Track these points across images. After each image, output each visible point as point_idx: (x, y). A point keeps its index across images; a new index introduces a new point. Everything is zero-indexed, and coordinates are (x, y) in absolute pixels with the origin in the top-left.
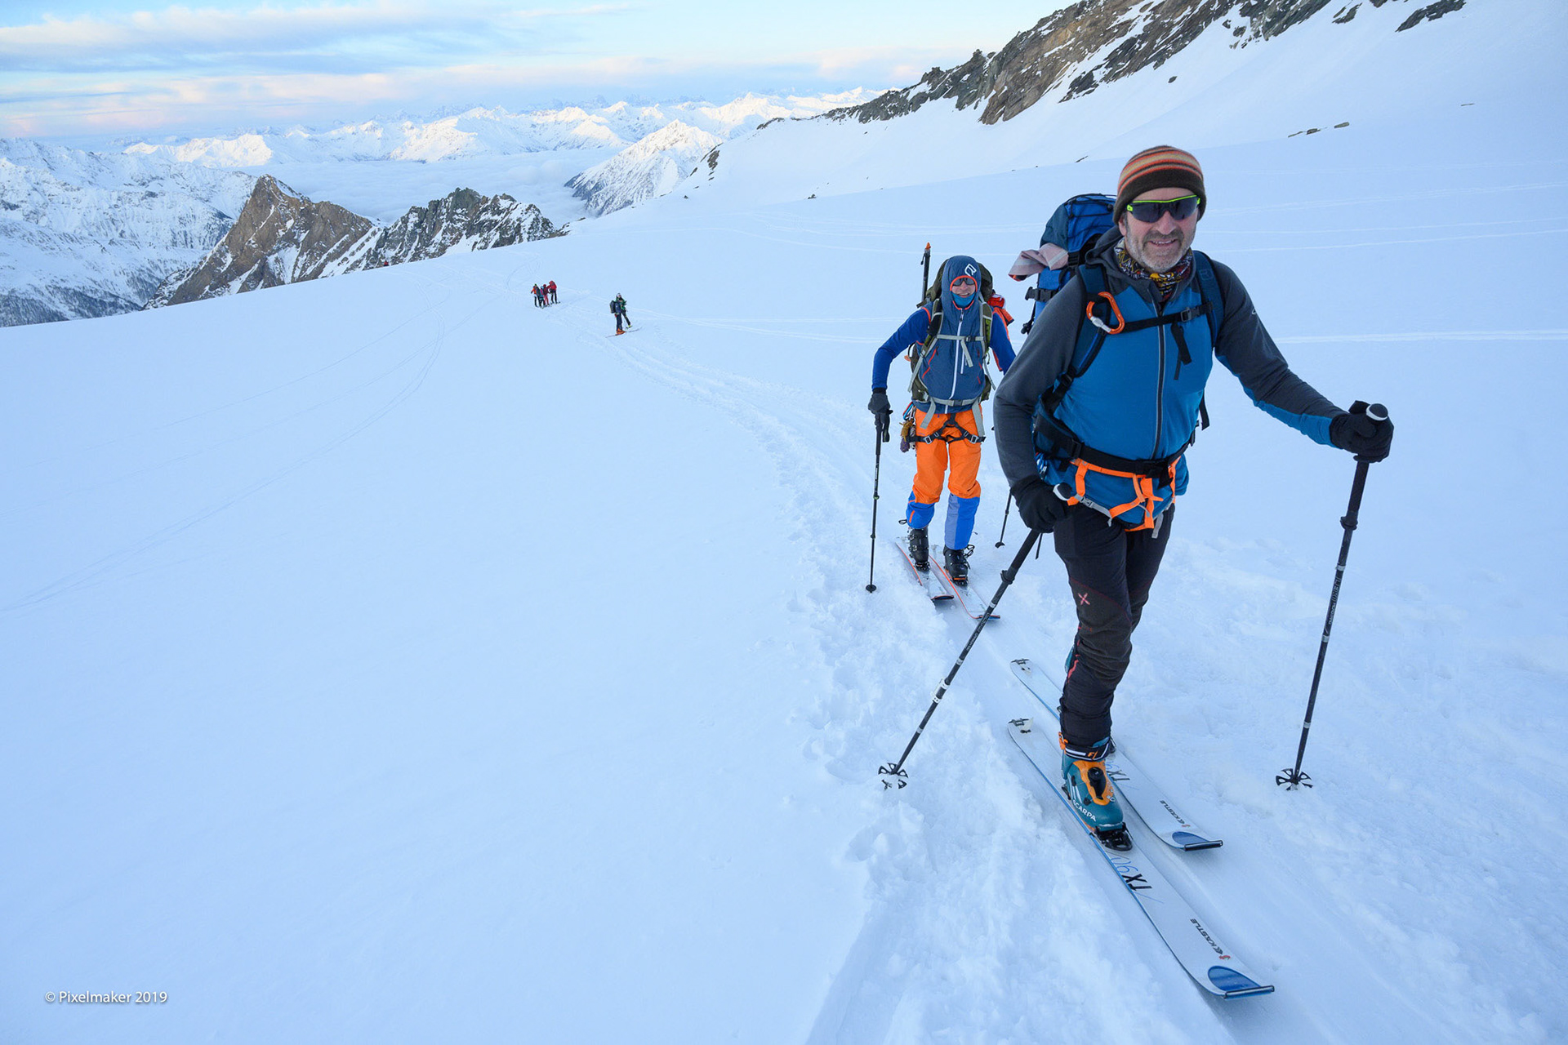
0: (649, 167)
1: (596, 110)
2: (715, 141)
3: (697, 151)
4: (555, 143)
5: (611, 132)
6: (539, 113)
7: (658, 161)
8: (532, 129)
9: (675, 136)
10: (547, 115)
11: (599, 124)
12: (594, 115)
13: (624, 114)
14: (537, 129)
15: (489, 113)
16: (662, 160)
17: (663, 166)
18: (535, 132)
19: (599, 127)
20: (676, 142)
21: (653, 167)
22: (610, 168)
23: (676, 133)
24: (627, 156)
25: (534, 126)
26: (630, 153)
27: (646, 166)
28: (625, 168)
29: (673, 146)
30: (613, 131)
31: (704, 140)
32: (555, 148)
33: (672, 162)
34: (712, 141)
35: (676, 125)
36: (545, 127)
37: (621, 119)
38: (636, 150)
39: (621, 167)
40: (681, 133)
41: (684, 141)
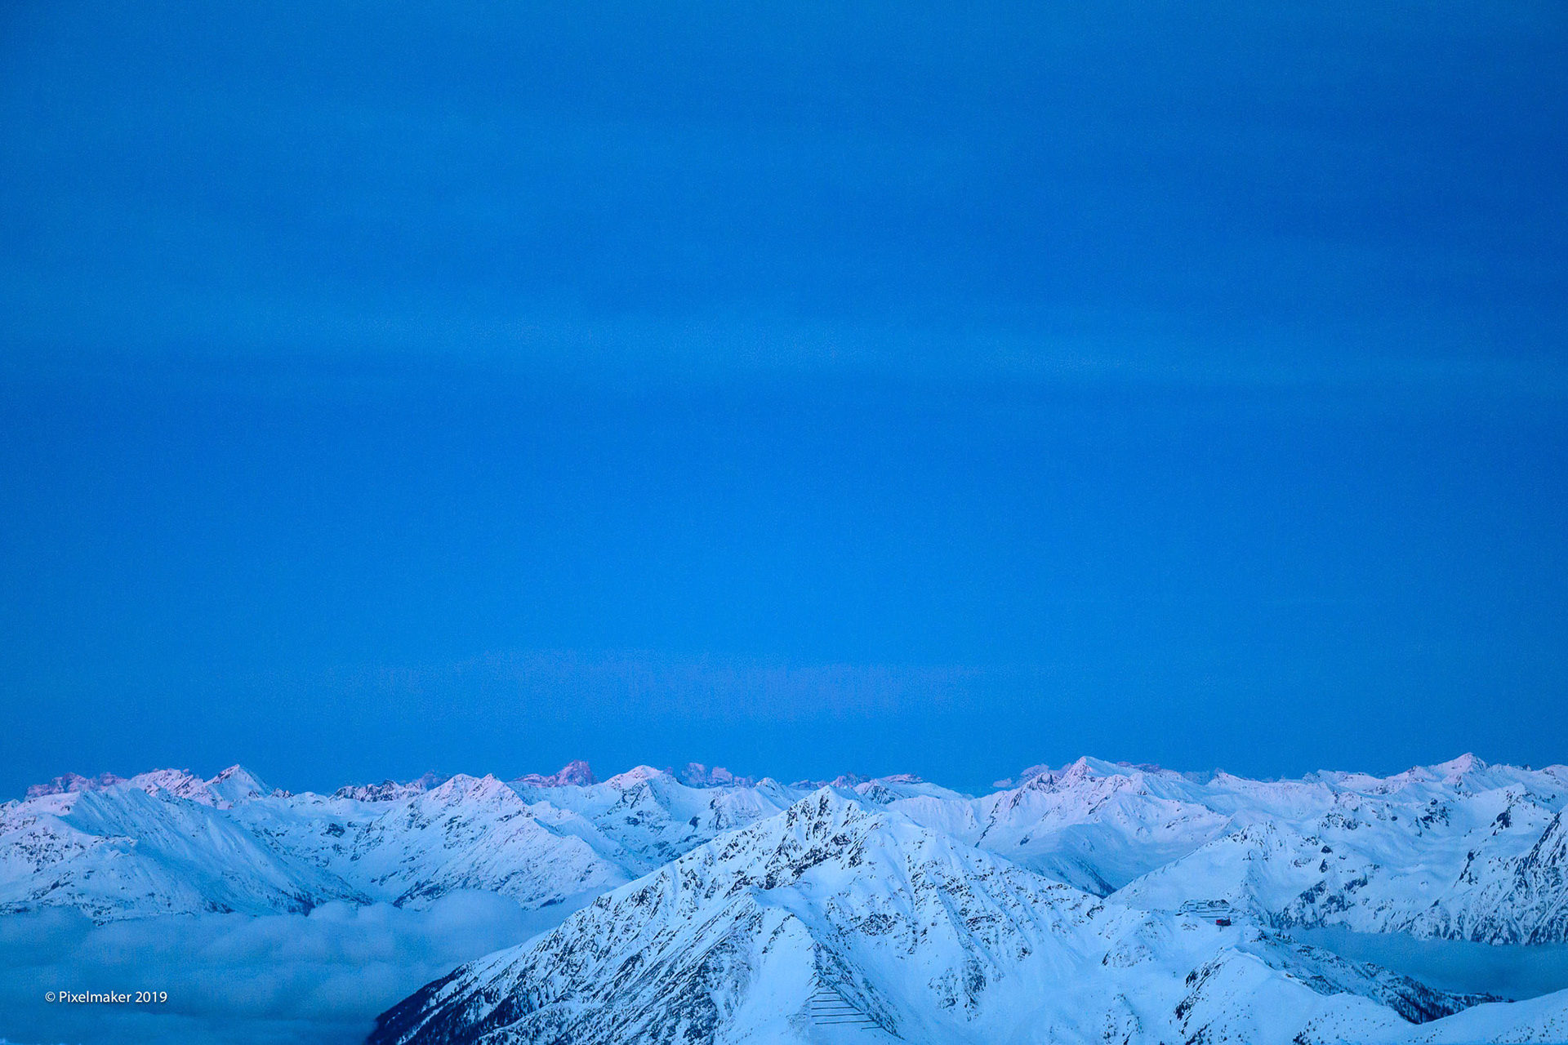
0: (710, 939)
1: (554, 790)
2: (964, 862)
3: (894, 896)
4: (396, 887)
5: (594, 857)
6: (361, 793)
7: (743, 923)
8: (331, 840)
9: (817, 842)
10: (387, 797)
11: (554, 830)
12: (543, 803)
13: (648, 804)
14: (347, 840)
15: (197, 785)
16: (756, 920)
17: (761, 941)
18: (337, 848)
19: (555, 840)
20: (818, 861)
21: (722, 945)
22: (557, 950)
23: (820, 834)
24: (630, 910)
25: (335, 829)
26: (642, 899)
27: (699, 939)
28: (614, 950)
29: (806, 873)
30: (603, 854)
31: (925, 856)
32: (399, 903)
33: (795, 927)
34: (955, 860)
35: (823, 806)
36: (374, 834)
37: (636, 822)
38: (666, 886)
39: (603, 943)
40: (839, 831)
41: (846, 858)
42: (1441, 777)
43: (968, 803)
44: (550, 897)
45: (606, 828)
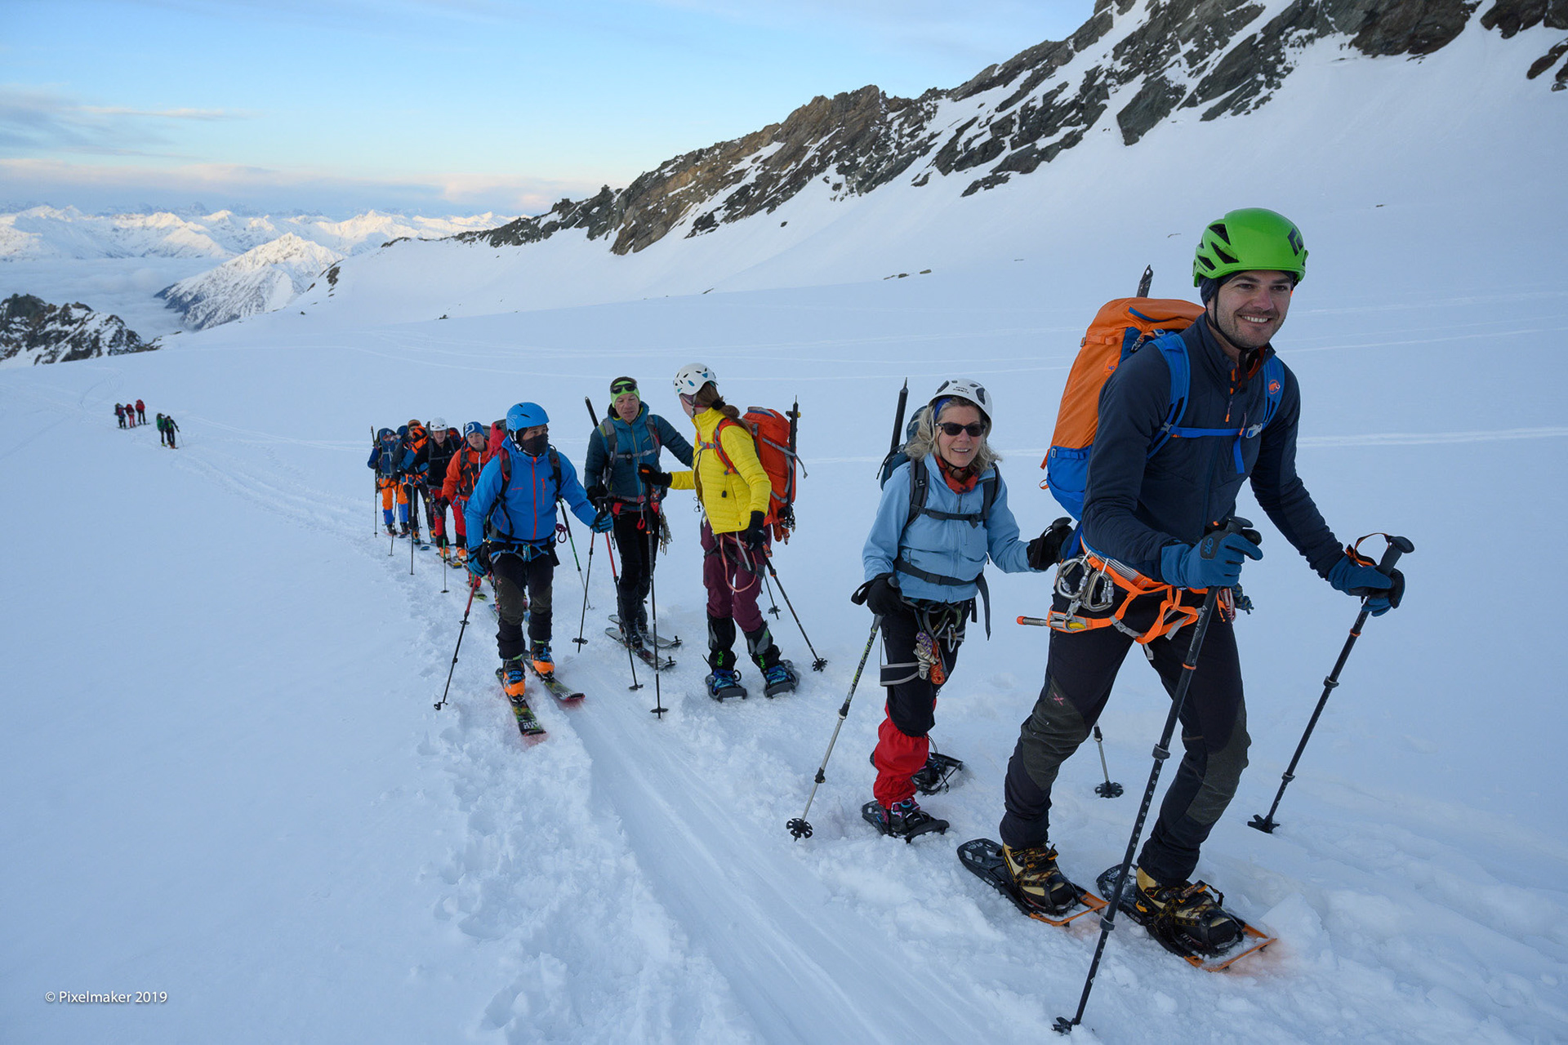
0: (260, 279)
1: (194, 217)
2: (335, 257)
3: (314, 266)
4: (142, 251)
5: (212, 242)
6: (122, 217)
7: (269, 275)
8: (114, 233)
9: (288, 249)
10: (132, 219)
11: (197, 232)
12: (191, 222)
13: (228, 223)
14: (120, 234)
15: (57, 212)
16: (273, 273)
17: (276, 279)
18: (117, 236)
19: (198, 236)
20: (290, 256)
21: (264, 281)
22: (211, 279)
23: (290, 247)
24: (232, 268)
25: (115, 230)
26: (236, 265)
27: (256, 279)
28: (229, 280)
29: (287, 259)
30: (215, 240)
31: (322, 255)
32: (143, 256)
33: (285, 276)
34: (332, 256)
35: (290, 238)
36: (130, 232)
37: (224, 229)
38: (243, 261)
39: (225, 278)
40: (296, 247)
41: (299, 255)
42: (483, 218)
43: (336, 225)
44: (198, 254)
45: (213, 231)
